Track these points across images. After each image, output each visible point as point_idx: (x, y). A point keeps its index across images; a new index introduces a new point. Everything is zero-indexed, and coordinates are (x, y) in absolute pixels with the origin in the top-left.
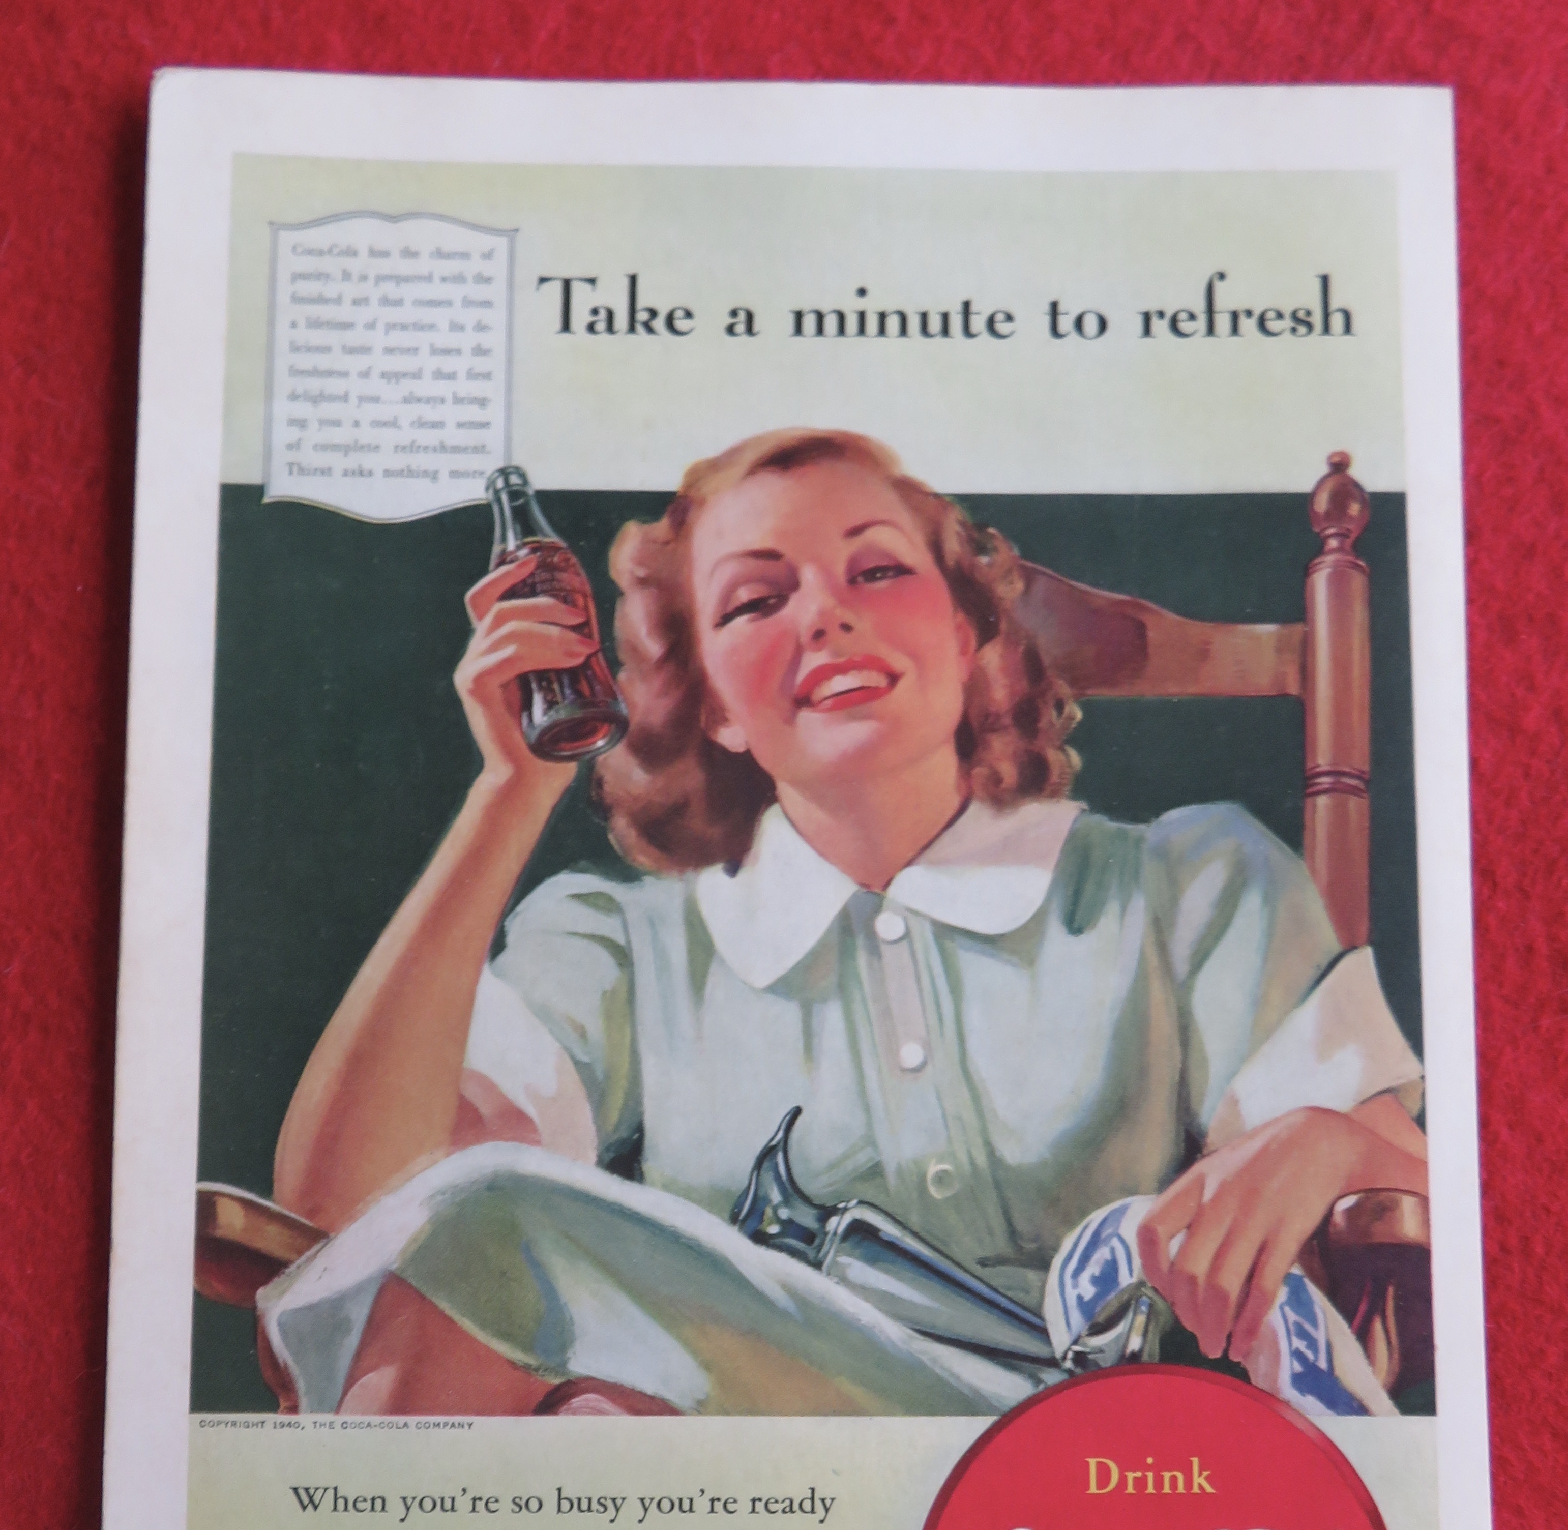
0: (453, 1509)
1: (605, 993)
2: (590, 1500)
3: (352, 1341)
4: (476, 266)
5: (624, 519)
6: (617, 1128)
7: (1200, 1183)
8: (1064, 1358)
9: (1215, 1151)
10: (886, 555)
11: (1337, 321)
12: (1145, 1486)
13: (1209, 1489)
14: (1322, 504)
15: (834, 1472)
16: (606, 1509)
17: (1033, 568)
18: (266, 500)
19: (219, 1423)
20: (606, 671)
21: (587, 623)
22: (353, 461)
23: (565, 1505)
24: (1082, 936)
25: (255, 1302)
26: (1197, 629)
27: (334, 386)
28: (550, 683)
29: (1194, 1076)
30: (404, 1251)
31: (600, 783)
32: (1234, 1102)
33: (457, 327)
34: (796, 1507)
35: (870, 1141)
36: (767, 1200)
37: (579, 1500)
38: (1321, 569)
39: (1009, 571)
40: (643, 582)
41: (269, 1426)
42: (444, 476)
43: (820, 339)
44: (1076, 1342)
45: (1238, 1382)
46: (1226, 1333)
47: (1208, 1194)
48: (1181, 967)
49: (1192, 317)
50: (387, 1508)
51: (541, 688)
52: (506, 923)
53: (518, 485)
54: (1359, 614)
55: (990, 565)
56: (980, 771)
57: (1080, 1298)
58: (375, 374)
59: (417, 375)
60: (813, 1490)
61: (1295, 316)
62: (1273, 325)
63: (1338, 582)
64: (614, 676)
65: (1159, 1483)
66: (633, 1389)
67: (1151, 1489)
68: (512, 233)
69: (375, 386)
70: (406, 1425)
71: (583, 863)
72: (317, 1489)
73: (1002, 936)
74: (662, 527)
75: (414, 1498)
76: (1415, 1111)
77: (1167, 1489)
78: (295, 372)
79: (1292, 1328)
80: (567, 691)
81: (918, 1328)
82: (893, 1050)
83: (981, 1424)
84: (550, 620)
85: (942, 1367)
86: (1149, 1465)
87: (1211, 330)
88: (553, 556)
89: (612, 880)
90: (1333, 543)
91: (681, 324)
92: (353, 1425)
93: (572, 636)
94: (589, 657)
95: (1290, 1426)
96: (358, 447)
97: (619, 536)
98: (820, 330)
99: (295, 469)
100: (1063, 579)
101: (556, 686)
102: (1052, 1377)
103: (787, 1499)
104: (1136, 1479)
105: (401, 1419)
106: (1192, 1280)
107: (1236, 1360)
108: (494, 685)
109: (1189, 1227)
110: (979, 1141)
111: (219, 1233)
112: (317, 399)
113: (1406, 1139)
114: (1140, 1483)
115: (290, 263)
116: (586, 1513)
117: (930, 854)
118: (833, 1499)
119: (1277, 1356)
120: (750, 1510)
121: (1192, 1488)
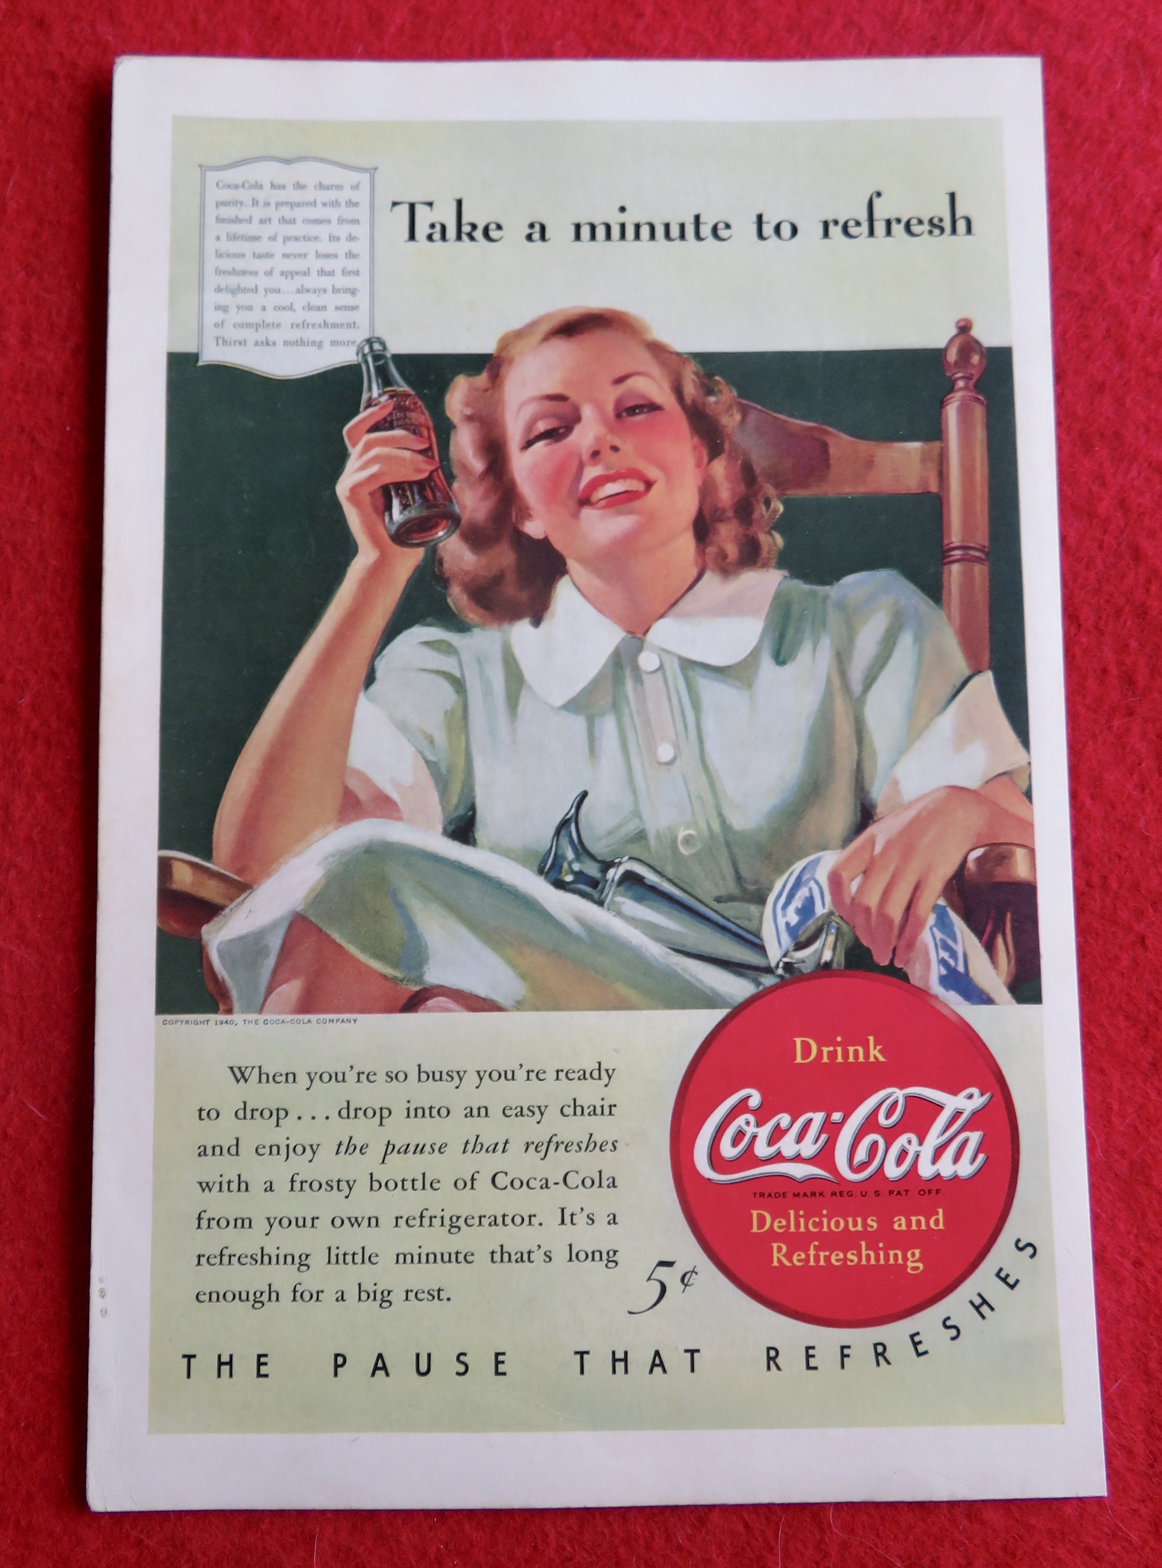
0: (344, 1080)
1: (446, 712)
2: (441, 1073)
3: (270, 962)
4: (346, 194)
5: (455, 374)
6: (457, 807)
7: (872, 841)
8: (777, 966)
9: (882, 818)
10: (644, 397)
11: (961, 225)
12: (836, 1058)
13: (881, 1059)
14: (952, 356)
15: (615, 1050)
16: (452, 1079)
17: (747, 405)
18: (200, 363)
19: (176, 1022)
20: (445, 483)
21: (430, 448)
22: (261, 335)
23: (424, 1077)
24: (785, 667)
25: (201, 935)
26: (864, 446)
27: (247, 282)
28: (404, 491)
29: (867, 765)
30: (306, 898)
31: (441, 562)
32: (896, 783)
33: (333, 238)
34: (588, 1075)
35: (637, 814)
36: (564, 858)
37: (434, 1073)
38: (951, 403)
39: (730, 407)
40: (469, 419)
41: (212, 1023)
42: (326, 345)
43: (593, 243)
44: (785, 955)
45: (901, 982)
46: (893, 947)
47: (878, 849)
48: (857, 687)
49: (858, 224)
50: (296, 1081)
51: (397, 495)
52: (376, 663)
53: (380, 350)
54: (980, 433)
55: (716, 403)
56: (711, 550)
57: (787, 924)
58: (276, 273)
59: (306, 273)
60: (600, 1063)
61: (931, 221)
62: (916, 229)
63: (964, 412)
64: (450, 485)
65: (846, 1055)
66: (470, 994)
67: (840, 1059)
68: (372, 171)
69: (277, 281)
71: (430, 619)
72: (247, 1068)
73: (729, 667)
74: (482, 379)
75: (316, 1073)
76: (1024, 787)
77: (851, 1059)
78: (219, 272)
79: (939, 943)
80: (417, 497)
81: (672, 946)
82: (652, 750)
83: (718, 1015)
84: (403, 447)
85: (691, 975)
86: (839, 1042)
87: (871, 233)
88: (405, 401)
89: (451, 631)
90: (961, 384)
91: (493, 234)
92: (272, 1022)
93: (420, 457)
94: (431, 473)
95: (939, 1013)
96: (265, 325)
97: (452, 385)
98: (593, 237)
99: (221, 342)
100: (768, 412)
101: (408, 493)
102: (768, 981)
103: (581, 1070)
104: (829, 1052)
105: (306, 1017)
106: (867, 910)
107: (900, 967)
108: (365, 493)
109: (864, 872)
110: (714, 813)
111: (175, 886)
112: (236, 291)
113: (1017, 807)
114: (832, 1055)
115: (214, 194)
116: (439, 1082)
117: (676, 610)
118: (614, 1070)
119: (928, 963)
120: (555, 1078)
121: (869, 1059)
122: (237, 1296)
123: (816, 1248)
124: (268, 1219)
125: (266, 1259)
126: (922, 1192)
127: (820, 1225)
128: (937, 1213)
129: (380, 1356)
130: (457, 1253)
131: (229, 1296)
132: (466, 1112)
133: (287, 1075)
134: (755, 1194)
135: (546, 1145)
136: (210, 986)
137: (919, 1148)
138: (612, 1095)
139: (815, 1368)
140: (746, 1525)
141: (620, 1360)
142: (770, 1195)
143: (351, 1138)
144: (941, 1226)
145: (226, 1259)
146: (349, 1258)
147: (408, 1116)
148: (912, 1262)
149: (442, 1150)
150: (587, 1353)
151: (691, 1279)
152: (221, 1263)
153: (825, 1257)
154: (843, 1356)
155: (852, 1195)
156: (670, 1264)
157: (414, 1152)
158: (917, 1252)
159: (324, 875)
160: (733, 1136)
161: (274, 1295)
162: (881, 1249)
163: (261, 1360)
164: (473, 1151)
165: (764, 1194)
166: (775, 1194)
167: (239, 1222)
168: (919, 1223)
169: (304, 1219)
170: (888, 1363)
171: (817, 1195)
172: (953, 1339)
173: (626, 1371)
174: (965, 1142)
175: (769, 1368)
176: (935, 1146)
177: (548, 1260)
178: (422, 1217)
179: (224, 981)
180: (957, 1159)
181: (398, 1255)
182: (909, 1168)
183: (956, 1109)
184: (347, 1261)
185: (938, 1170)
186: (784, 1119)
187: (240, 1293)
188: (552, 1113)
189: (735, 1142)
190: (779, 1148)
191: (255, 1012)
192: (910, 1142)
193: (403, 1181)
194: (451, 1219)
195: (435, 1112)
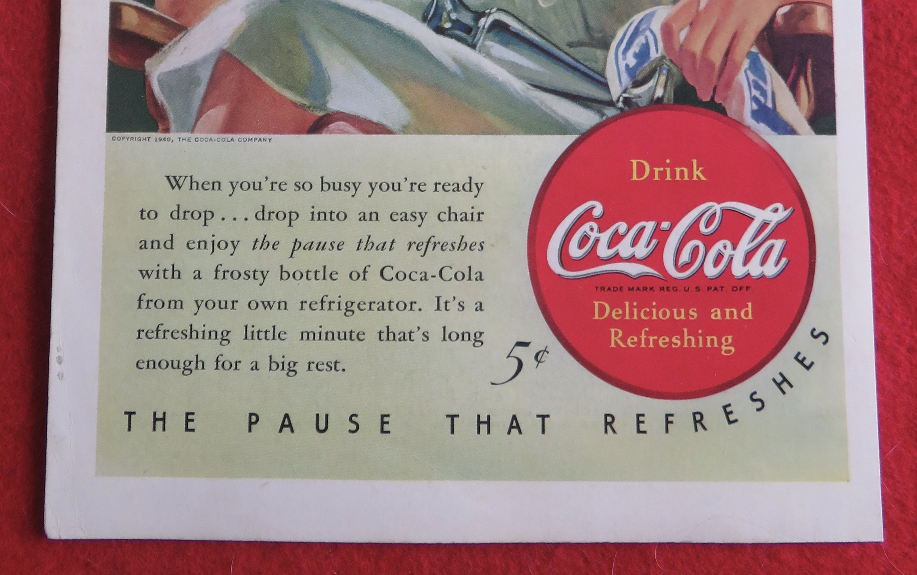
0: (260, 189)
2: (340, 184)
3: (201, 90)
8: (618, 101)
12: (666, 177)
13: (703, 178)
15: (483, 167)
16: (349, 189)
19: (123, 138)
23: (326, 187)
30: (231, 38)
34: (461, 188)
36: (444, 8)
37: (334, 184)
41: (152, 140)
44: (625, 91)
45: (719, 115)
46: (713, 86)
47: (703, 5)
50: (221, 188)
57: (627, 66)
60: (471, 178)
65: (673, 174)
66: (365, 119)
67: (668, 178)
70: (232, 139)
72: (180, 177)
75: (237, 182)
77: (678, 178)
79: (752, 83)
81: (532, 83)
83: (569, 140)
85: (546, 106)
86: (668, 164)
92: (202, 140)
102: (611, 112)
103: (456, 183)
104: (660, 172)
105: (230, 136)
106: (693, 55)
107: (719, 102)
109: (691, 24)
111: (123, 27)
114: (663, 174)
116: (338, 191)
118: (482, 184)
119: (743, 99)
120: (434, 190)
121: (693, 178)
122: (170, 364)
123: (646, 333)
124: (196, 301)
125: (194, 334)
126: (735, 289)
127: (650, 314)
128: (747, 306)
129: (287, 416)
130: (351, 332)
131: (163, 365)
132: (360, 216)
133: (213, 183)
134: (597, 288)
135: (425, 244)
136: (152, 109)
137: (732, 252)
138: (480, 204)
139: (645, 432)
140: (586, 560)
141: (484, 423)
142: (609, 289)
143: (265, 236)
144: (750, 317)
145: (161, 334)
146: (262, 335)
147: (313, 219)
148: (726, 346)
149: (340, 248)
150: (457, 416)
151: (543, 357)
152: (157, 337)
153: (654, 340)
154: (668, 422)
155: (677, 290)
156: (526, 344)
157: (317, 249)
158: (730, 338)
159: (246, 20)
160: (579, 240)
161: (200, 365)
162: (700, 335)
163: (189, 417)
164: (365, 249)
165: (604, 288)
166: (614, 288)
167: (173, 303)
168: (731, 313)
169: (226, 302)
170: (705, 429)
171: (648, 289)
172: (758, 410)
173: (489, 432)
174: (771, 247)
175: (606, 432)
176: (745, 251)
177: (425, 339)
178: (322, 302)
179: (162, 105)
180: (764, 262)
181: (302, 333)
182: (724, 269)
183: (764, 220)
184: (260, 337)
185: (748, 270)
186: (622, 227)
187: (173, 362)
188: (431, 219)
189: (581, 245)
190: (618, 250)
191: (188, 131)
192: (725, 247)
193: (308, 272)
194: (346, 304)
195: (334, 216)
